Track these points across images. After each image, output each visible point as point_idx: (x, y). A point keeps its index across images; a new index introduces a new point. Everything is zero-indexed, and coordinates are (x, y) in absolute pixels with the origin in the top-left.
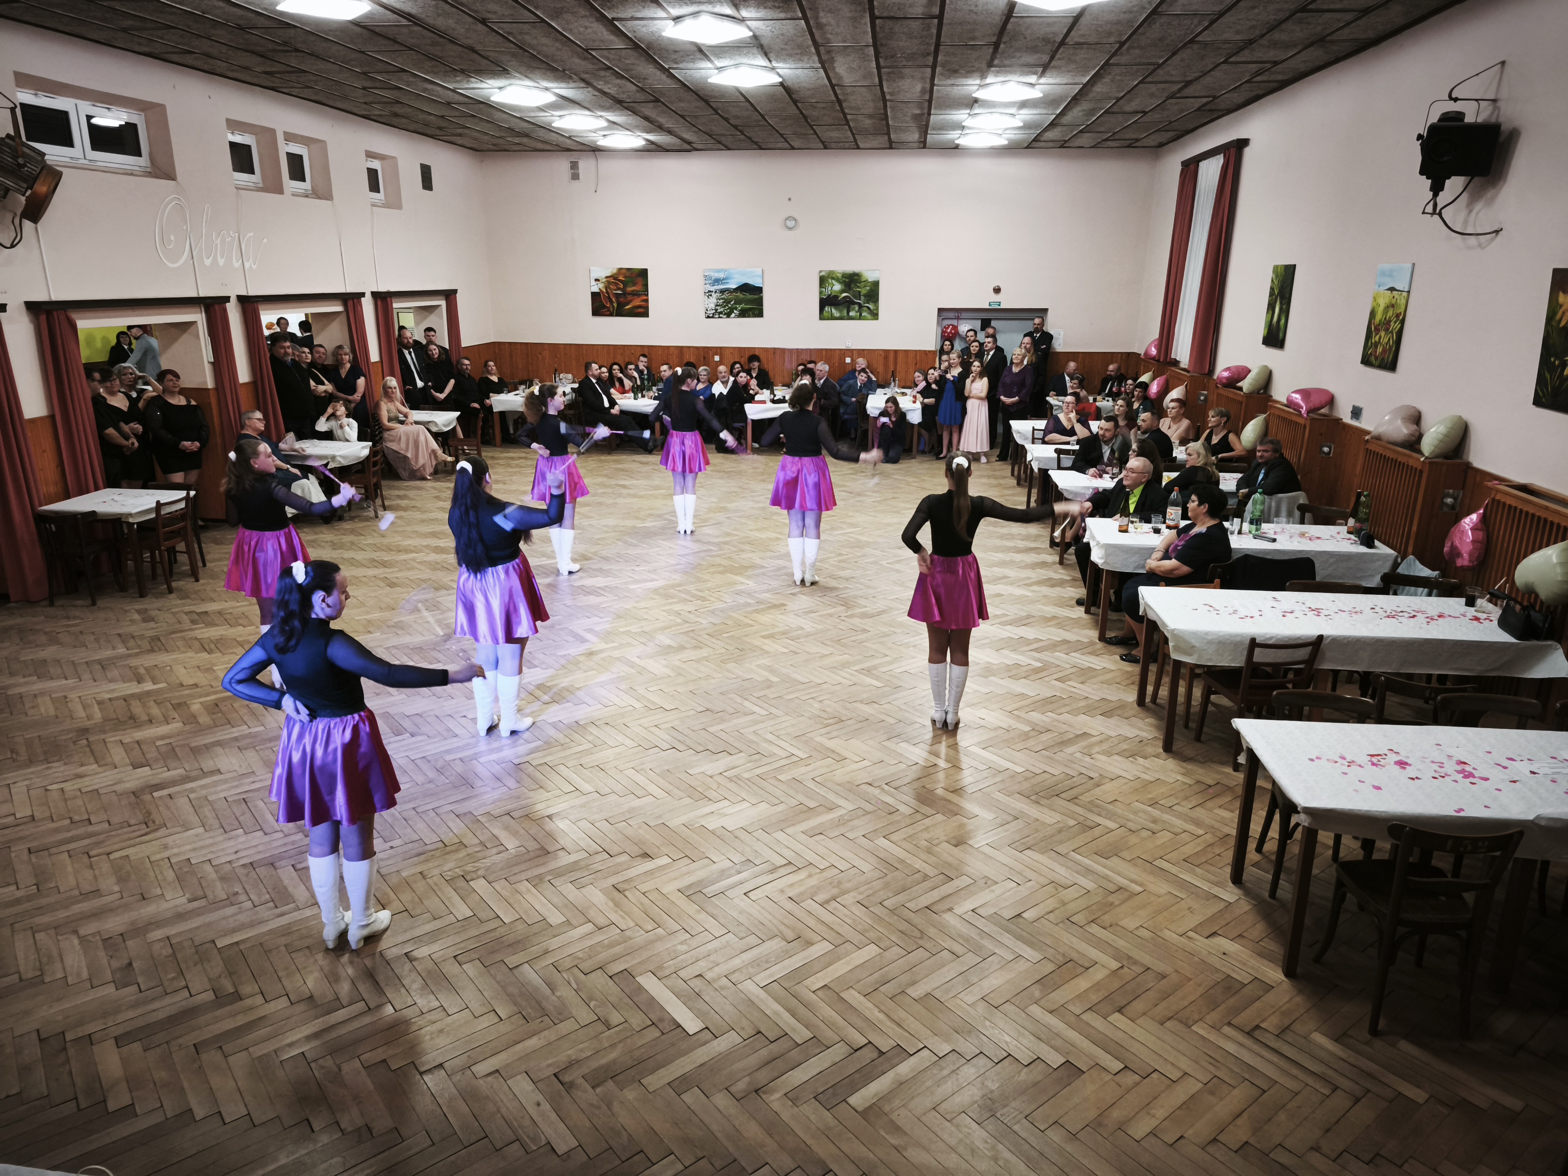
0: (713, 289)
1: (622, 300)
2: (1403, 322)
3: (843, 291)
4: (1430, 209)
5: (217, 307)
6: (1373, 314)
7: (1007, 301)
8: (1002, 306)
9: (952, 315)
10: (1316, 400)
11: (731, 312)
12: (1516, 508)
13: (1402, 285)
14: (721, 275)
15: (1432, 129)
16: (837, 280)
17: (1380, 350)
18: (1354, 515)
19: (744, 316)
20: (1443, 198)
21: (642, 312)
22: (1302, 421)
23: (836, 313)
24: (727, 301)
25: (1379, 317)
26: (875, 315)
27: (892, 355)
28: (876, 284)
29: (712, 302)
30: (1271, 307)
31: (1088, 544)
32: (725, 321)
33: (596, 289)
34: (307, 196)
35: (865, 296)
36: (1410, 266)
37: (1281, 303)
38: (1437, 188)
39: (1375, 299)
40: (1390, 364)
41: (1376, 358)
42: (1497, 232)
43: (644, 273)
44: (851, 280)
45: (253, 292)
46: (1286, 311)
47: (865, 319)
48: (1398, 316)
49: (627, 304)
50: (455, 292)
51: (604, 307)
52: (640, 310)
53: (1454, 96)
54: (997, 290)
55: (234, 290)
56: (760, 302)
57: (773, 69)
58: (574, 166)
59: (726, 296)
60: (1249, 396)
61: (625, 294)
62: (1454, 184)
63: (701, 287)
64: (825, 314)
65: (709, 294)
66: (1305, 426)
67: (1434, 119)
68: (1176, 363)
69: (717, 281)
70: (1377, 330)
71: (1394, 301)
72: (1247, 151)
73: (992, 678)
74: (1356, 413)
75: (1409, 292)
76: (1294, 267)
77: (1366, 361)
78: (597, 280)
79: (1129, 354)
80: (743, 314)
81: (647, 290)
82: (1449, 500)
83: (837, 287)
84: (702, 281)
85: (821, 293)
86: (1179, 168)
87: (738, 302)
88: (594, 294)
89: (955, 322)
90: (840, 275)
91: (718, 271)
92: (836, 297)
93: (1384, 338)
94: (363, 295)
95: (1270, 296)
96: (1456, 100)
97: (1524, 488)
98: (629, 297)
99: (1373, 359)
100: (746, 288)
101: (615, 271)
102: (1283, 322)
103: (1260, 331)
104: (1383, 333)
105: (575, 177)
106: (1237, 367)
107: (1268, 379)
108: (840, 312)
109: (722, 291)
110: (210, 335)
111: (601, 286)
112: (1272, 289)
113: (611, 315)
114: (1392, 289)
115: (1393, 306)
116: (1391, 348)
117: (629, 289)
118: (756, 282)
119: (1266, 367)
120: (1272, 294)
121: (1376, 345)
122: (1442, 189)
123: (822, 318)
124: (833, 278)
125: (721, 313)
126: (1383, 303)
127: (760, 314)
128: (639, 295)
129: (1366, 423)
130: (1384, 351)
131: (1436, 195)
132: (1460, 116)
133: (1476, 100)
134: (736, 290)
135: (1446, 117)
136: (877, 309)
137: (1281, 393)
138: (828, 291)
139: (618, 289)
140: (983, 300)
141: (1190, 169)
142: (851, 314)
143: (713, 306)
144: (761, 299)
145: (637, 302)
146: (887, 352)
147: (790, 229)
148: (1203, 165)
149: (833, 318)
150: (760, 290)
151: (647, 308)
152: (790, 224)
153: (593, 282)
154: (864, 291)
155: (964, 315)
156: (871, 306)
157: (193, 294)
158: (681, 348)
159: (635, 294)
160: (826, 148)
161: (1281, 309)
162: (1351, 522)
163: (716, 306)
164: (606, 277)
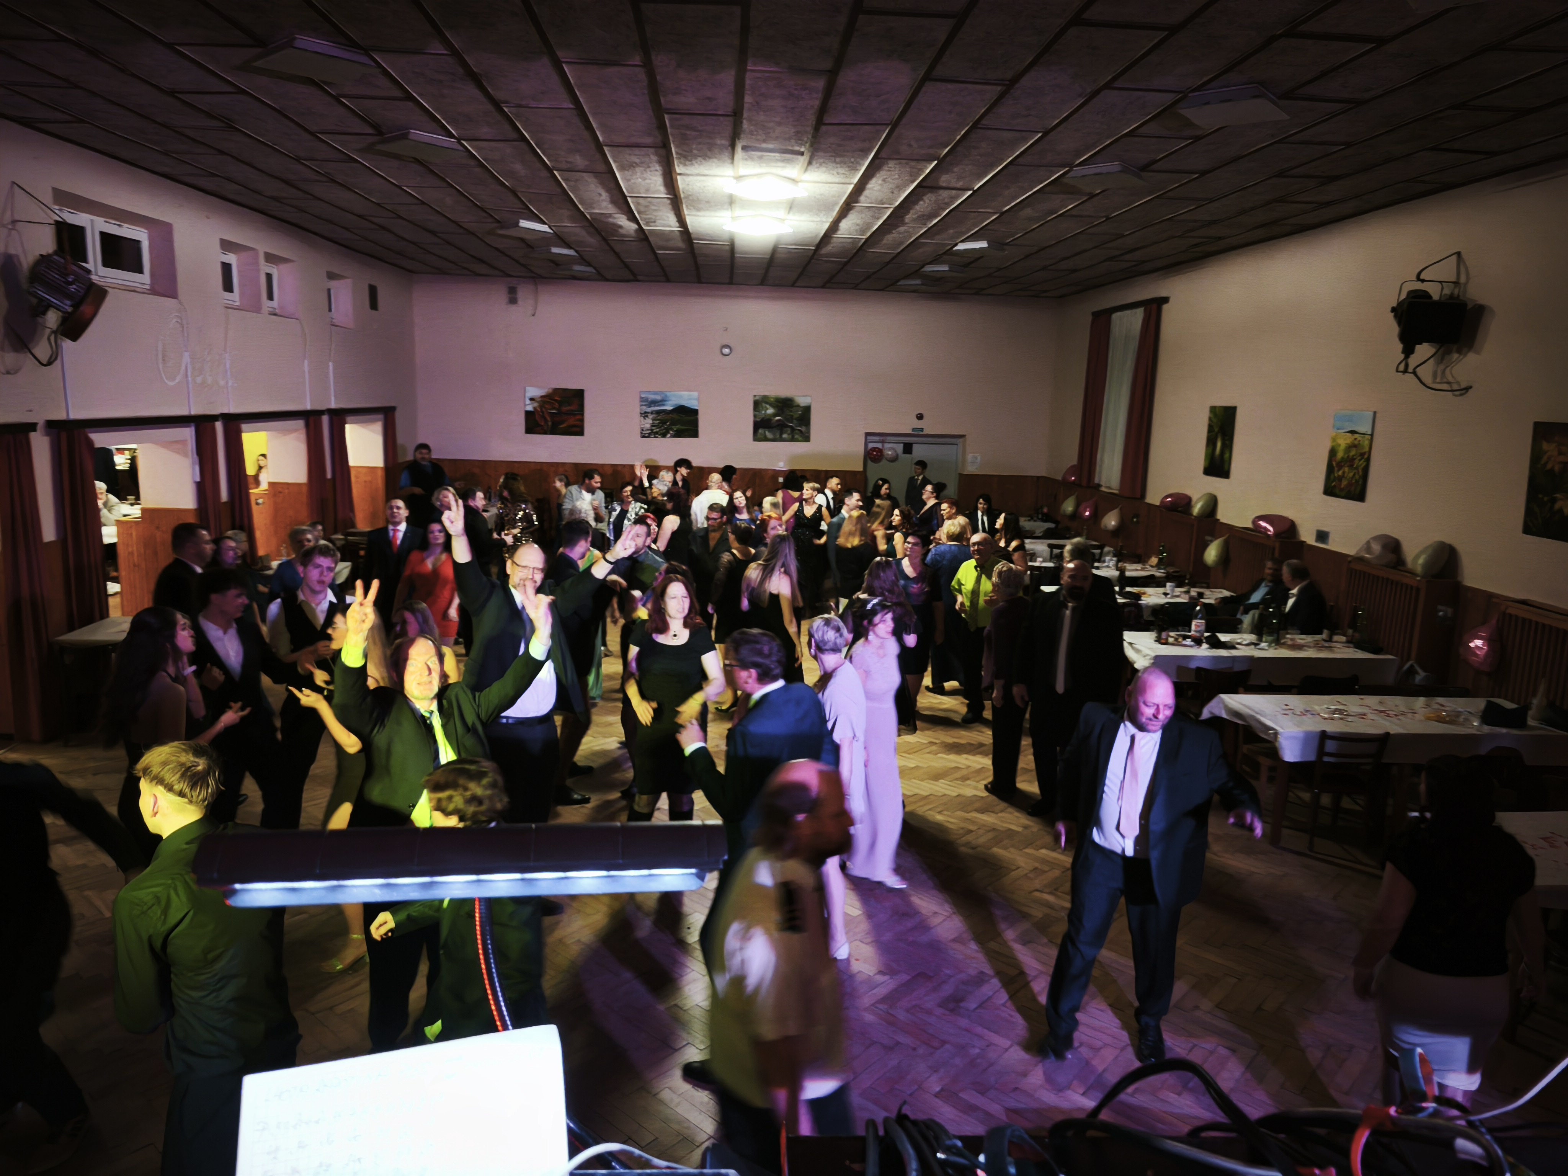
0: (649, 410)
1: (556, 419)
2: (1368, 460)
4: (1402, 367)
5: (206, 425)
6: (1333, 452)
7: (929, 427)
8: (926, 432)
9: (877, 439)
10: (1280, 526)
11: (668, 432)
13: (1365, 428)
14: (658, 398)
16: (771, 405)
17: (1344, 483)
19: (679, 437)
21: (578, 430)
22: (1270, 543)
23: (769, 435)
24: (663, 422)
25: (1340, 454)
26: (807, 439)
28: (807, 409)
29: (648, 423)
30: (1211, 442)
32: (659, 442)
33: (530, 408)
34: (275, 315)
35: (797, 419)
36: (1371, 414)
37: (1222, 438)
38: (1408, 351)
39: (1334, 439)
40: (1357, 495)
41: (1342, 490)
42: (1467, 389)
43: (579, 395)
44: (785, 404)
45: (234, 410)
46: (1228, 445)
47: (797, 441)
48: (1362, 455)
49: (562, 422)
50: (394, 409)
51: (538, 425)
52: (575, 429)
53: (1420, 278)
54: (920, 417)
56: (695, 424)
57: (784, 220)
58: (512, 291)
59: (661, 417)
60: (1199, 519)
61: (560, 413)
62: (1424, 350)
63: (636, 408)
64: (759, 436)
65: (645, 415)
68: (1103, 488)
69: (654, 403)
70: (1340, 466)
71: (1356, 442)
72: (1165, 307)
74: (1321, 536)
75: (1372, 435)
76: (1233, 408)
77: (1330, 491)
78: (532, 399)
80: (679, 434)
81: (583, 411)
82: (1441, 613)
83: (770, 411)
84: (637, 403)
85: (755, 416)
86: (1088, 318)
87: (673, 423)
88: (528, 413)
89: (879, 446)
90: (773, 400)
91: (656, 393)
92: (770, 420)
93: (1347, 473)
94: (322, 412)
95: (1208, 432)
96: (1423, 281)
97: (1524, 602)
98: (564, 416)
99: (1337, 491)
100: (681, 410)
101: (550, 391)
102: (1227, 455)
103: (1200, 462)
104: (1346, 469)
105: (513, 301)
106: (1181, 495)
108: (774, 434)
109: (658, 412)
110: (197, 452)
111: (536, 405)
113: (545, 433)
114: (1353, 432)
115: (1355, 446)
116: (1357, 481)
117: (565, 409)
118: (692, 404)
119: (1210, 494)
120: (1211, 429)
121: (1340, 479)
122: (1413, 354)
123: (756, 438)
124: (766, 403)
125: (657, 433)
126: (1344, 442)
127: (696, 435)
128: (574, 415)
129: (1334, 545)
130: (1350, 483)
131: (1407, 356)
132: (1425, 295)
133: (1441, 282)
134: (672, 411)
135: (1414, 295)
136: (809, 432)
137: (1225, 515)
138: (761, 415)
139: (554, 408)
140: (906, 426)
141: (1101, 319)
142: (784, 436)
143: (648, 426)
144: (697, 420)
145: (572, 421)
147: (725, 356)
148: (1119, 315)
149: (766, 439)
150: (695, 412)
151: (582, 427)
152: (726, 351)
153: (528, 402)
154: (796, 416)
155: (888, 439)
156: (803, 429)
157: (186, 412)
158: (612, 465)
159: (571, 413)
160: (762, 284)
161: (1223, 443)
163: (652, 426)
164: (542, 397)
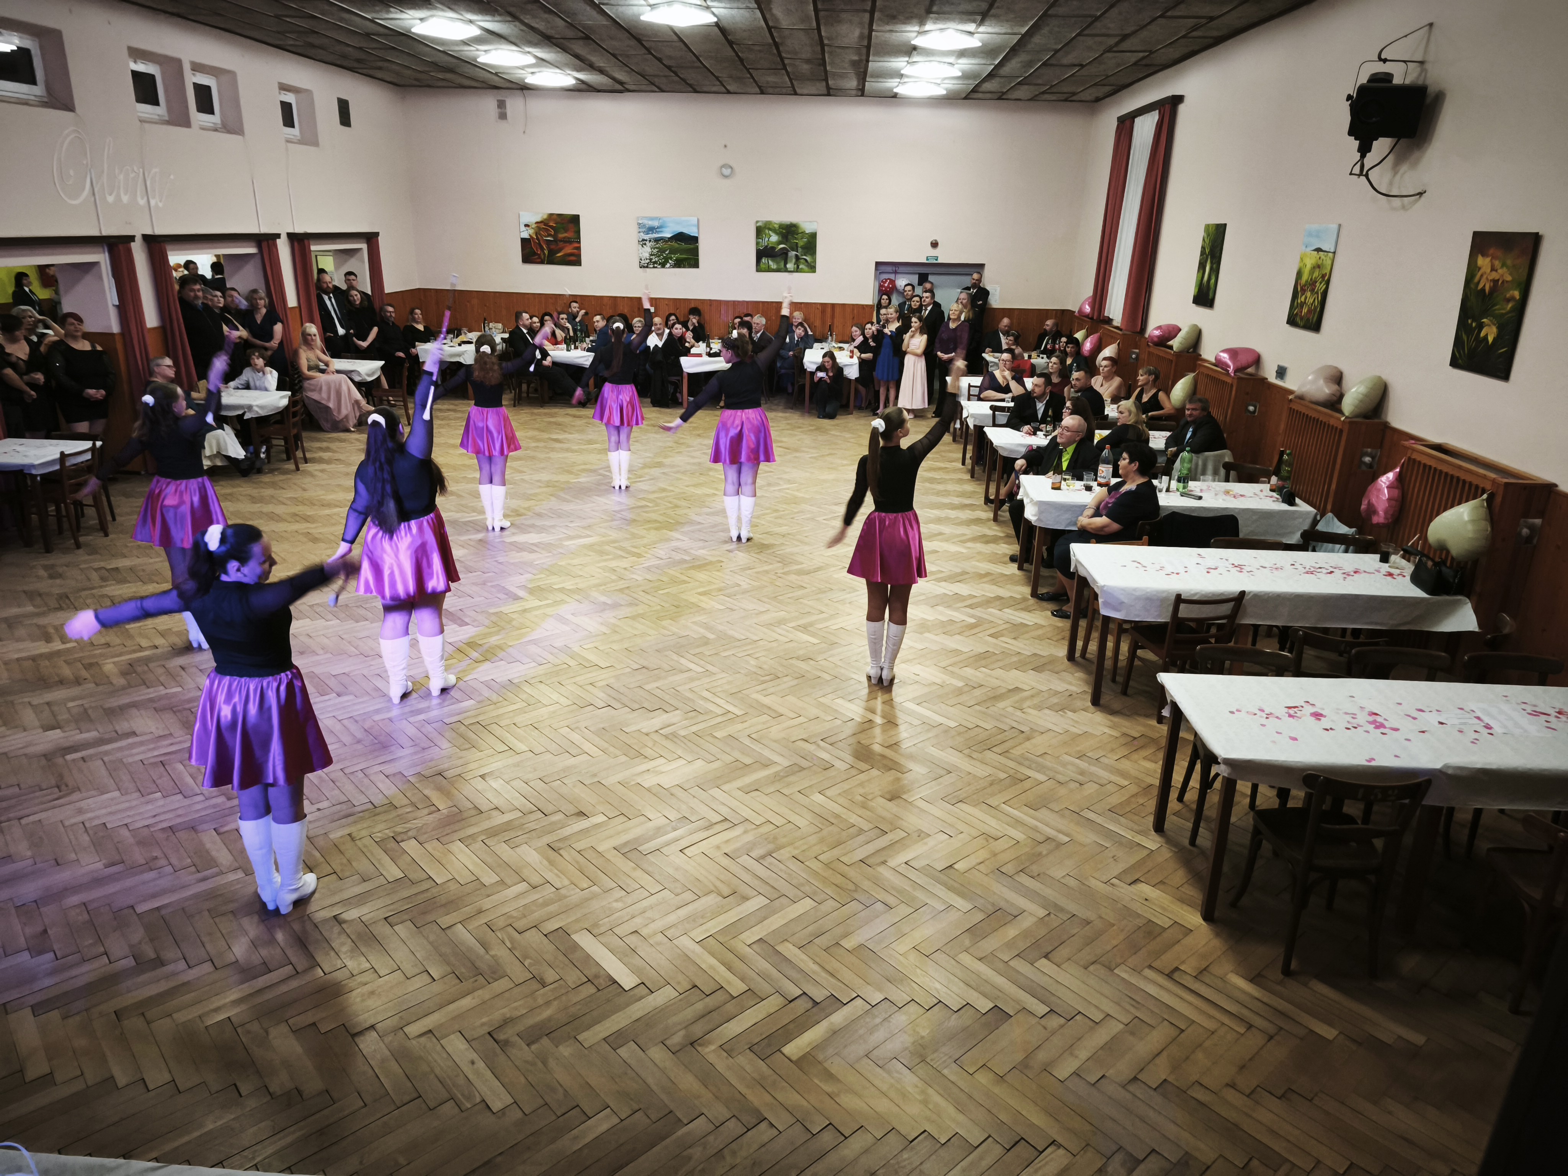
0: (647, 237)
1: (552, 247)
2: (1328, 283)
3: (780, 243)
4: (1357, 170)
5: (121, 247)
6: (1299, 274)
7: (945, 256)
8: (940, 261)
9: (889, 269)
10: (1243, 360)
11: (666, 262)
12: (1430, 467)
13: (1328, 246)
14: (656, 224)
15: (1362, 89)
16: (774, 231)
17: (1305, 310)
18: (1277, 473)
19: (679, 267)
20: (1371, 159)
21: (574, 260)
22: (1229, 380)
23: (773, 265)
24: (661, 251)
25: (1305, 277)
26: (812, 268)
27: (829, 310)
28: (813, 236)
29: (646, 252)
30: (1202, 266)
31: (1022, 501)
32: (659, 271)
33: (525, 235)
34: (216, 130)
35: (802, 247)
36: (1335, 227)
37: (1212, 263)
38: (1364, 150)
39: (1302, 259)
40: (1314, 325)
41: (1302, 318)
42: (1420, 194)
43: (575, 220)
44: (789, 231)
45: (159, 231)
46: (1216, 271)
47: (802, 271)
48: (1323, 276)
49: (559, 251)
50: (376, 235)
51: (535, 254)
52: (572, 258)
53: (1383, 57)
54: (935, 245)
55: (140, 227)
56: (695, 252)
57: (708, 8)
58: (501, 104)
59: (660, 245)
60: (1179, 354)
61: (556, 241)
62: (1381, 146)
63: (633, 235)
64: (762, 266)
65: (643, 242)
66: (1232, 385)
67: (1363, 79)
68: (1109, 321)
69: (651, 229)
70: (1303, 291)
71: (1320, 262)
72: (1182, 108)
73: (927, 635)
74: (1281, 372)
75: (1334, 253)
76: (1224, 226)
77: (1292, 321)
78: (526, 226)
79: (1063, 311)
80: (679, 264)
81: (579, 238)
82: (1367, 459)
83: (774, 238)
84: (635, 229)
85: (757, 244)
86: (1114, 124)
87: (673, 251)
88: (523, 241)
89: (892, 277)
90: (777, 226)
91: (652, 219)
92: (773, 248)
93: (1309, 298)
94: (278, 236)
95: (1201, 255)
96: (1385, 61)
97: (1439, 448)
98: (561, 244)
99: (1298, 319)
100: (680, 237)
101: (545, 217)
102: (1213, 281)
103: (1191, 290)
104: (1309, 294)
105: (503, 116)
106: (1168, 326)
107: (1197, 336)
108: (777, 263)
109: (657, 240)
110: (114, 276)
111: (531, 231)
112: (1203, 248)
113: (542, 262)
114: (1318, 250)
115: (1319, 267)
116: (1315, 308)
117: (561, 236)
118: (692, 232)
119: (1196, 326)
120: (1203, 253)
121: (1302, 304)
122: (1370, 151)
123: (759, 270)
124: (770, 229)
125: (655, 263)
126: (1309, 263)
127: (696, 265)
128: (570, 242)
129: (1290, 383)
130: (1309, 311)
131: (1363, 156)
132: (1388, 77)
133: (1405, 62)
134: (671, 239)
135: (1375, 78)
136: (815, 262)
137: (1210, 352)
138: (764, 242)
139: (549, 235)
140: (920, 255)
141: (1126, 125)
142: (788, 266)
143: (647, 255)
144: (697, 249)
145: (568, 250)
146: (824, 305)
147: (726, 177)
148: (1138, 121)
149: (769, 270)
150: (695, 240)
151: (579, 256)
152: (727, 172)
153: (523, 228)
154: (801, 243)
155: (901, 269)
156: (808, 258)
157: (94, 232)
158: (615, 298)
159: (568, 241)
160: (762, 93)
161: (1211, 269)
162: (1274, 480)
163: (651, 255)
164: (537, 223)
